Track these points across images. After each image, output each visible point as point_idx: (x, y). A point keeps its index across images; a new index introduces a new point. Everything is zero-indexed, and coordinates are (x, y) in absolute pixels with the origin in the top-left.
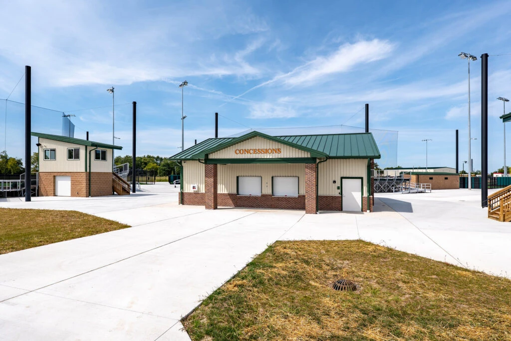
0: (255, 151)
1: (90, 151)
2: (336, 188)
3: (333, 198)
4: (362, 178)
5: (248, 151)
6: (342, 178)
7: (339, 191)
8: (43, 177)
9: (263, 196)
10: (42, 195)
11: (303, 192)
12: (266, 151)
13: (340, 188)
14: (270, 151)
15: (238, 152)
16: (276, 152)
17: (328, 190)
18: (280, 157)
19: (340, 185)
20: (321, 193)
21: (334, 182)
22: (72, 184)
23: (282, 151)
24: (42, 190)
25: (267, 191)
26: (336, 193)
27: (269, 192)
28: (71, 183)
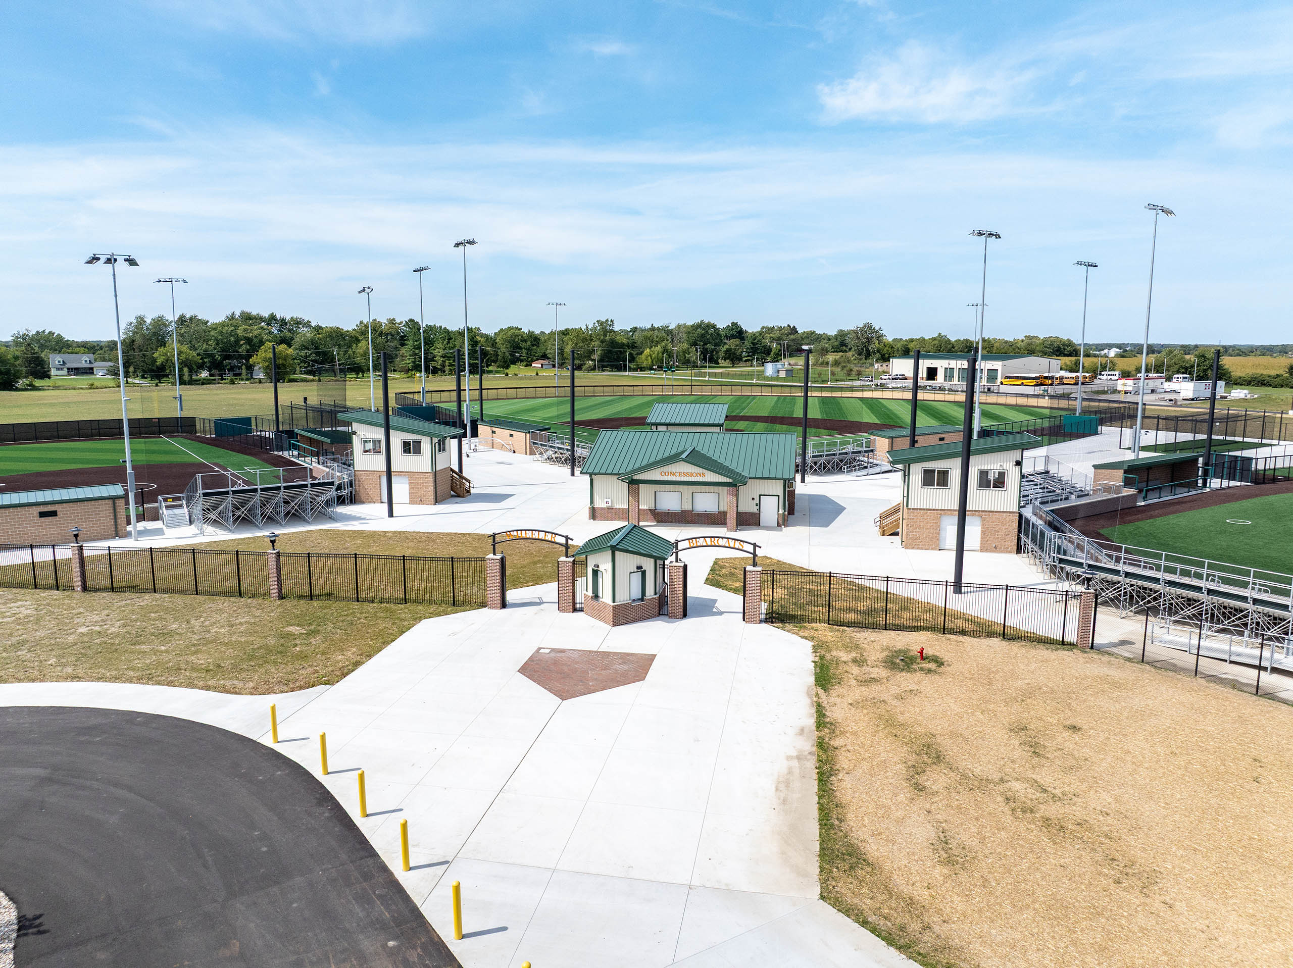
0: (680, 474)
1: (435, 444)
2: (755, 505)
3: (752, 514)
4: (779, 496)
5: (674, 474)
6: (760, 495)
7: (758, 507)
8: (363, 477)
9: (683, 512)
10: (362, 502)
11: (723, 508)
12: (692, 475)
13: (759, 505)
14: (695, 475)
15: (663, 474)
16: (700, 475)
17: (748, 507)
18: (704, 481)
19: (758, 502)
20: (740, 510)
21: (753, 499)
22: (411, 488)
23: (706, 475)
24: (363, 496)
25: (687, 507)
26: (754, 509)
27: (689, 508)
28: (409, 485)
